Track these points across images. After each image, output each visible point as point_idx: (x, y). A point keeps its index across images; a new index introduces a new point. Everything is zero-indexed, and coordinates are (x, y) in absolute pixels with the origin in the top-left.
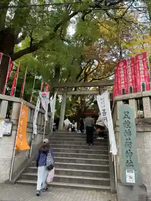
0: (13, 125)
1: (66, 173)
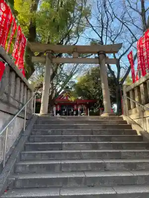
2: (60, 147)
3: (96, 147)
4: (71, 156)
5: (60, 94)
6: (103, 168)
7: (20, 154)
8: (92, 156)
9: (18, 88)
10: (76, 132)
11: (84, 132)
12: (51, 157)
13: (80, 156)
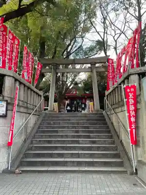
0: (8, 104)
1: (72, 155)
2: (57, 132)
3: (77, 132)
4: (62, 137)
5: (70, 88)
6: (78, 142)
7: (34, 135)
8: (74, 137)
9: (32, 96)
10: (68, 123)
12: (50, 137)
13: (67, 136)
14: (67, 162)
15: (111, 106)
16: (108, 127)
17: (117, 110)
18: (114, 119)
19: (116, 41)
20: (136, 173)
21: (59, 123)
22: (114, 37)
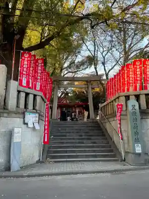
2: (65, 136)
3: (81, 136)
4: (70, 139)
6: (83, 143)
8: (79, 139)
11: (76, 129)
12: (62, 139)
13: (74, 139)
14: (78, 155)
15: (105, 116)
16: (103, 132)
17: (110, 120)
18: (107, 126)
19: (104, 58)
20: (125, 160)
21: (66, 129)
22: (102, 54)
